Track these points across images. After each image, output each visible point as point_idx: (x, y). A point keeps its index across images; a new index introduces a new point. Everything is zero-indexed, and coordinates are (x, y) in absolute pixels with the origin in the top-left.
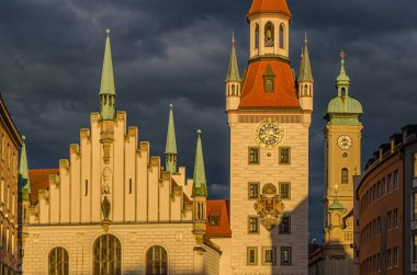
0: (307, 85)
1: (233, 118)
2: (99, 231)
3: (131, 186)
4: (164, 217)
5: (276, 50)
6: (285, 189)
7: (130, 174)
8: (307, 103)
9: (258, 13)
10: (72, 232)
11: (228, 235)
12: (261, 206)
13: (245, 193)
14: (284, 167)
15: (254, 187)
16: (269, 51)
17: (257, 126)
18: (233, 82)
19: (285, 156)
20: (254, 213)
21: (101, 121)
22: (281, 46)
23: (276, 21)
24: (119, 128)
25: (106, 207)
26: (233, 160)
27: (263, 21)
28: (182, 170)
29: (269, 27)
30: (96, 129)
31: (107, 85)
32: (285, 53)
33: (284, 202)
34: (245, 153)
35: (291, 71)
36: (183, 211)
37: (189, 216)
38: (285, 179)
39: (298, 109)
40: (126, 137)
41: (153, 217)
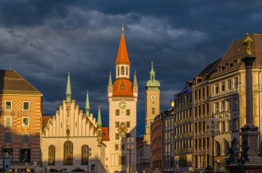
0: (136, 89)
1: (110, 99)
2: (66, 140)
3: (76, 124)
4: (88, 135)
5: (125, 76)
6: (128, 124)
7: (76, 121)
8: (136, 94)
9: (119, 63)
10: (57, 140)
11: (109, 140)
12: (120, 130)
13: (114, 126)
14: (128, 116)
15: (117, 123)
16: (123, 76)
17: (118, 102)
18: (110, 87)
19: (128, 113)
20: (118, 132)
21: (66, 103)
22: (127, 74)
23: (125, 66)
24: (73, 105)
25: (68, 132)
26: (110, 114)
27: (121, 66)
28: (94, 119)
29: (123, 68)
30: (65, 106)
31: (69, 91)
32: (128, 77)
33: (128, 128)
34: (115, 112)
35: (130, 83)
36: (94, 133)
37: (96, 135)
38: (128, 121)
39: (133, 96)
40: (75, 108)
41: (84, 135)
